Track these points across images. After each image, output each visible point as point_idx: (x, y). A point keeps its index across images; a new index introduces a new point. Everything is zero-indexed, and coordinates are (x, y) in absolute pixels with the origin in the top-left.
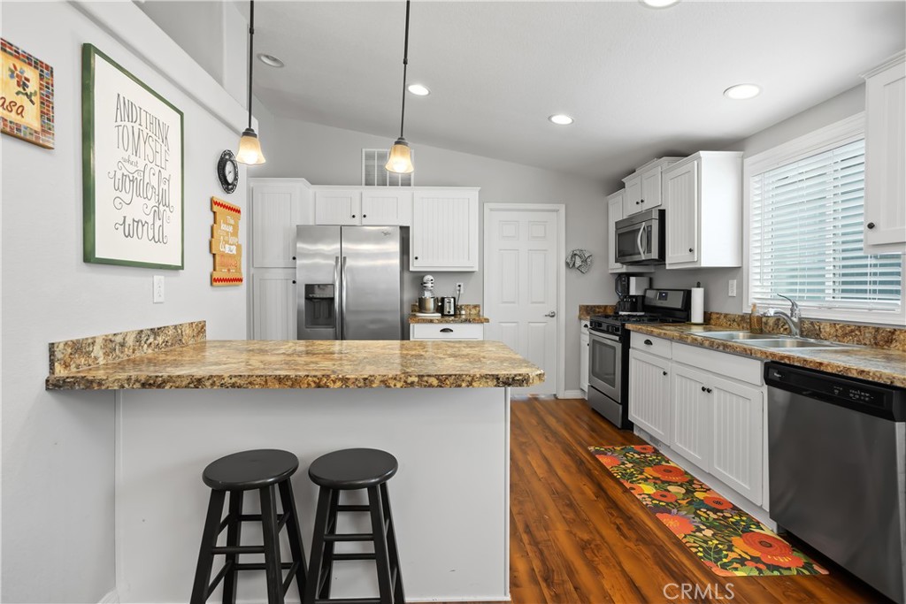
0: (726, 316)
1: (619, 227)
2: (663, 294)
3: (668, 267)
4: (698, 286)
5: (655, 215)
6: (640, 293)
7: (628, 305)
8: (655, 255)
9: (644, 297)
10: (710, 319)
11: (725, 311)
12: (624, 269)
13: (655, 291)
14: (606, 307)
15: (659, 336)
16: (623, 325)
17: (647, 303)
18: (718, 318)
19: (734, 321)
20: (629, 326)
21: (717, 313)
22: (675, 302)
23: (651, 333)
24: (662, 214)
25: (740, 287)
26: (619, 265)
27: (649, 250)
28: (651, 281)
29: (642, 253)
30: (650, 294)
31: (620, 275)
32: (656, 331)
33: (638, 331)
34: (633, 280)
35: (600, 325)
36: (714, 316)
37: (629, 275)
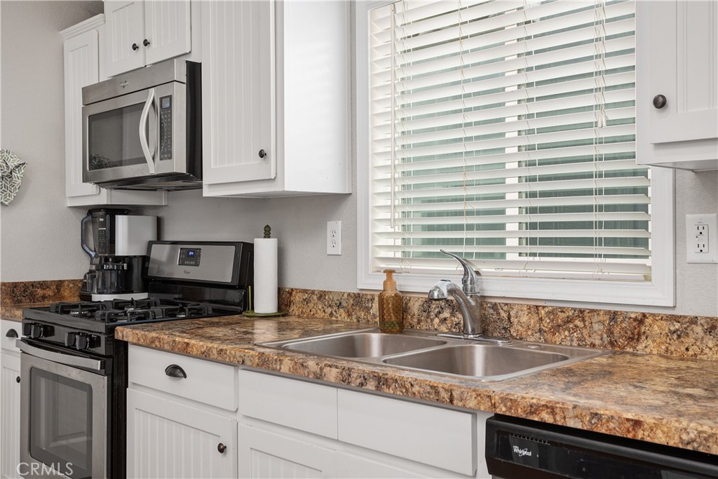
0: (322, 295)
1: (92, 99)
2: (191, 253)
3: (207, 192)
4: (267, 234)
5: (180, 73)
6: (138, 251)
7: (112, 278)
8: (179, 164)
9: (145, 259)
10: (289, 304)
11: (319, 286)
12: (103, 197)
13: (167, 247)
14: (59, 284)
15: (205, 356)
16: (111, 331)
17: (153, 271)
18: (307, 301)
19: (340, 306)
20: (123, 333)
21: (305, 291)
22: (217, 268)
23: (185, 351)
24: (194, 71)
25: (351, 235)
26: (91, 188)
27: (165, 151)
28: (159, 223)
29: (148, 157)
30: (160, 253)
31: (92, 211)
32: (197, 344)
33: (150, 345)
34: (121, 221)
35: (49, 330)
36: (297, 298)
37: (112, 212)
